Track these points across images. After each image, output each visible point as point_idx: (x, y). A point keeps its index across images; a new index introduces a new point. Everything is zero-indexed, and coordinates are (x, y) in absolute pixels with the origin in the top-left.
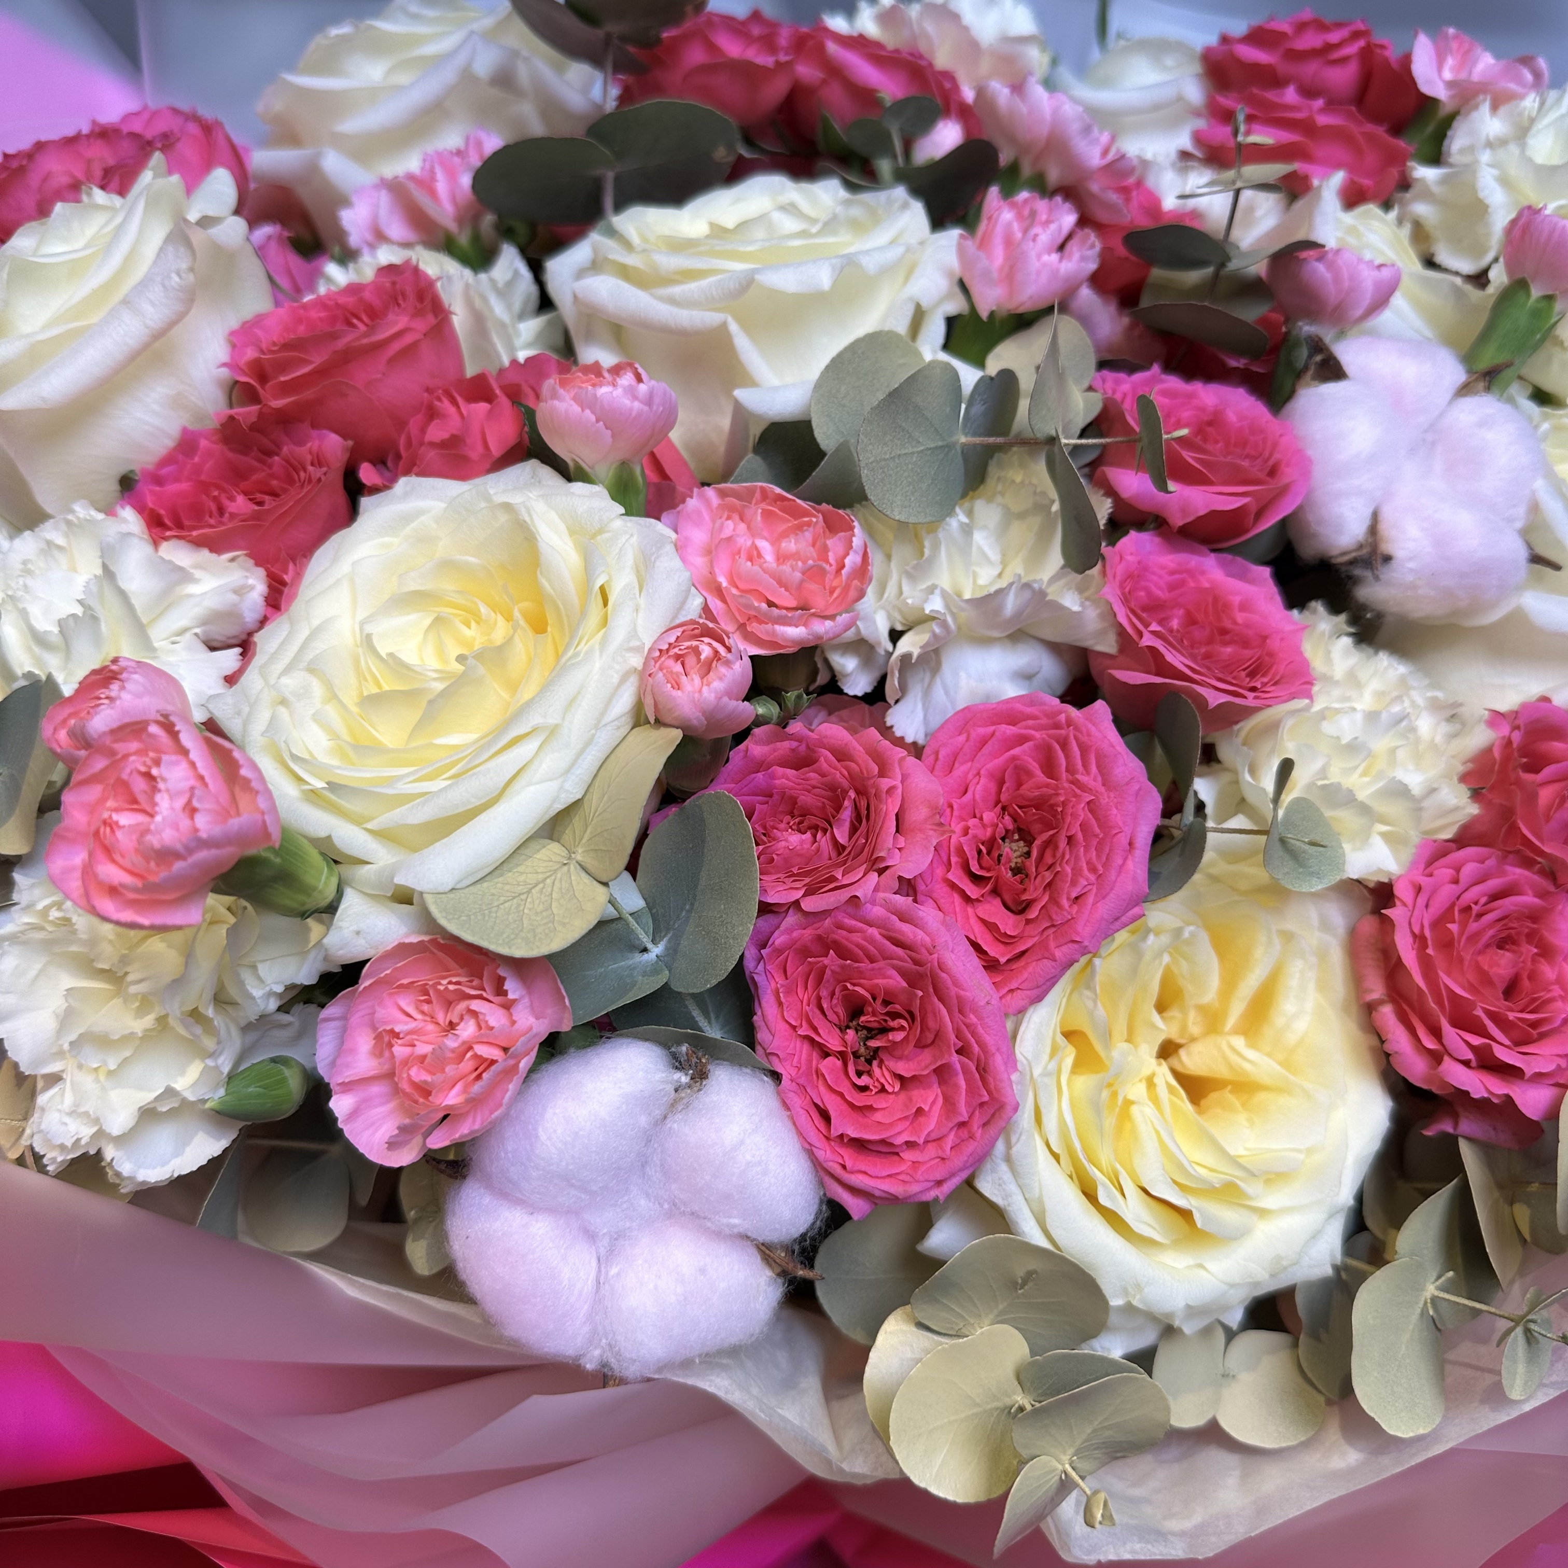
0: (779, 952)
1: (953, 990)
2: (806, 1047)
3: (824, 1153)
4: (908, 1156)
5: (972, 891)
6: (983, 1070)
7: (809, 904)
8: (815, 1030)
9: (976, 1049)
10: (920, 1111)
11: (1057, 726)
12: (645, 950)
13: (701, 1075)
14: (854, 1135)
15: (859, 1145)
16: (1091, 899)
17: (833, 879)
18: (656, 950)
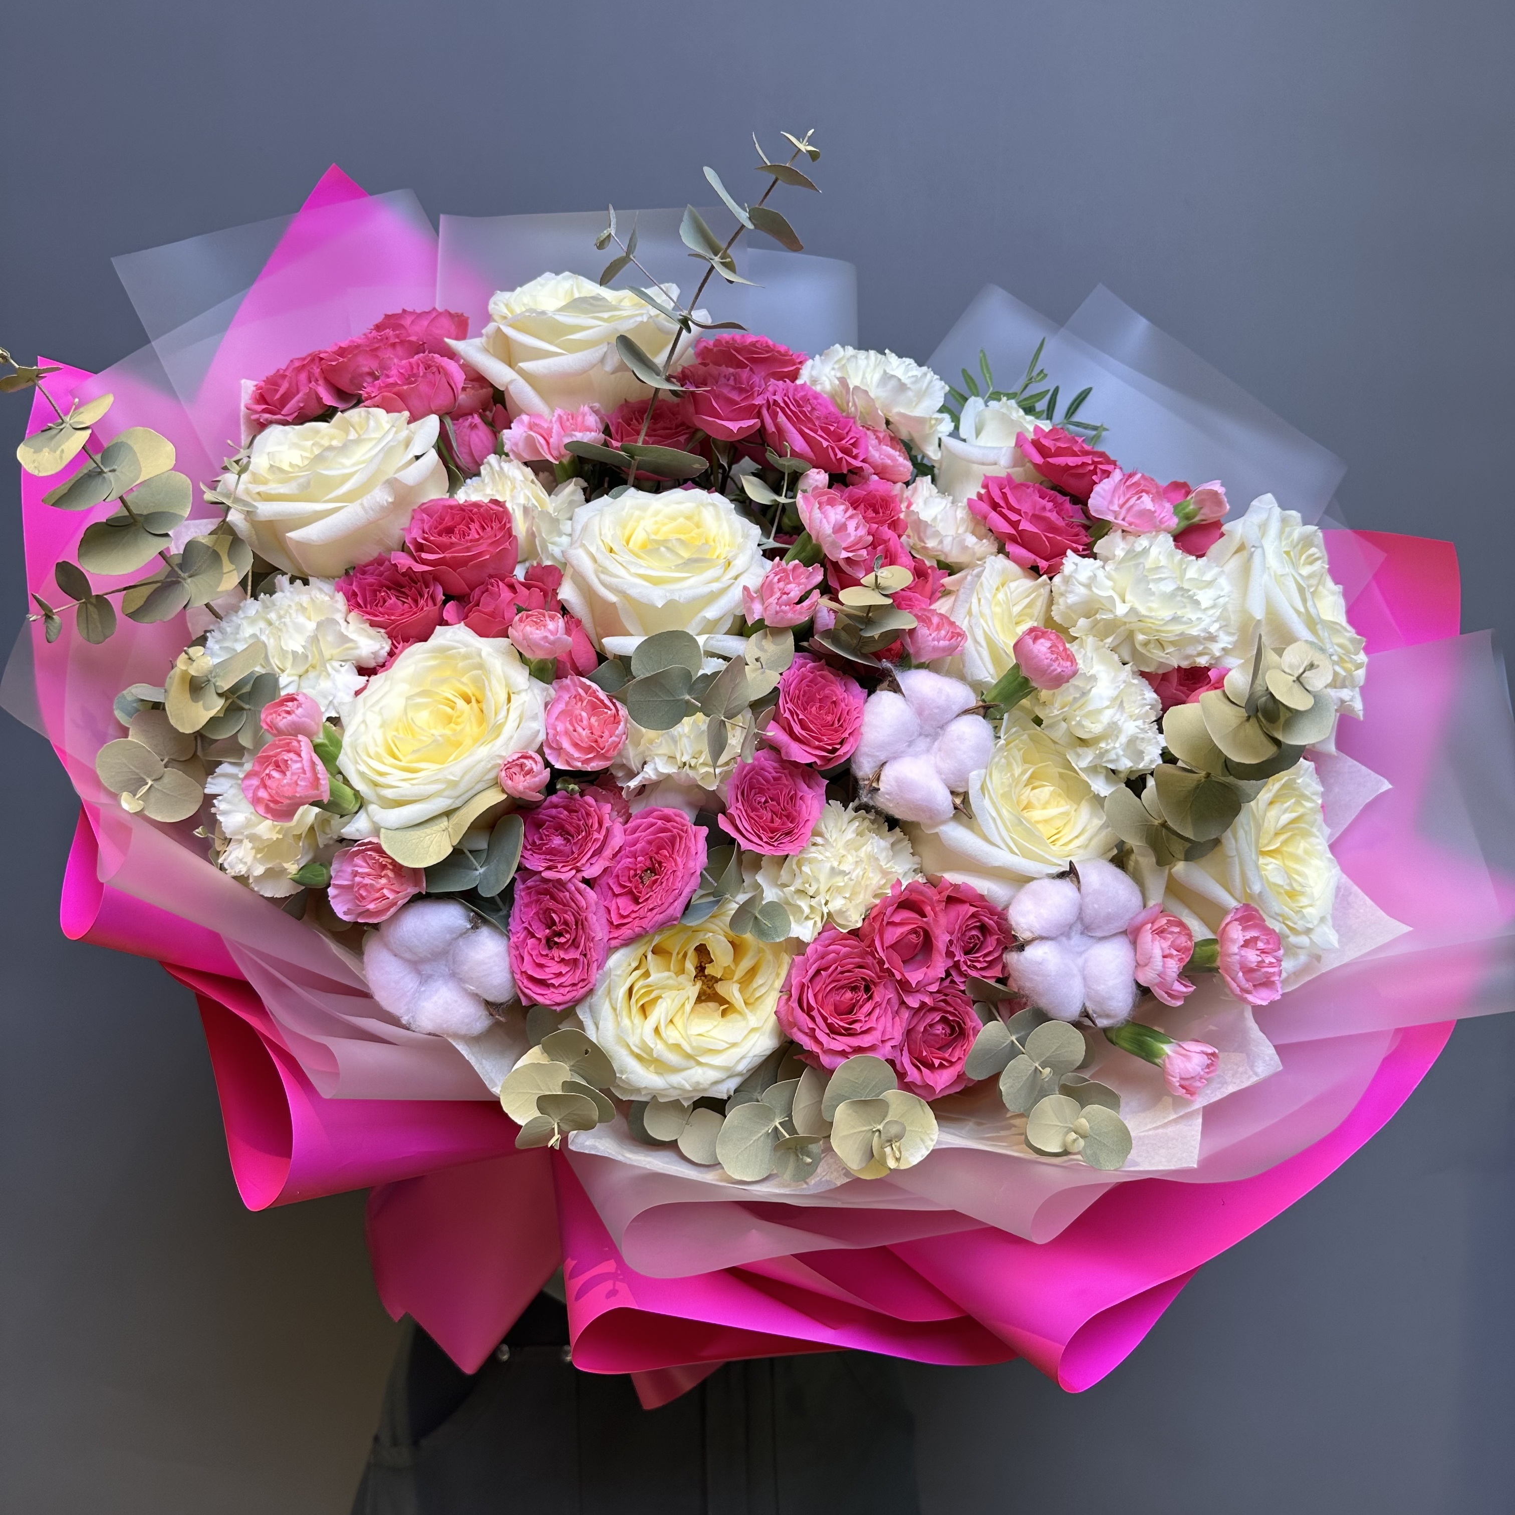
0: (529, 888)
1: (587, 931)
2: (525, 932)
3: (517, 976)
4: (552, 990)
5: (617, 890)
6: (588, 965)
7: (547, 874)
8: (531, 926)
9: (589, 956)
10: (561, 973)
11: (682, 830)
12: (476, 870)
13: (475, 927)
14: (530, 972)
15: (531, 979)
16: (655, 911)
17: (557, 867)
18: (481, 870)
